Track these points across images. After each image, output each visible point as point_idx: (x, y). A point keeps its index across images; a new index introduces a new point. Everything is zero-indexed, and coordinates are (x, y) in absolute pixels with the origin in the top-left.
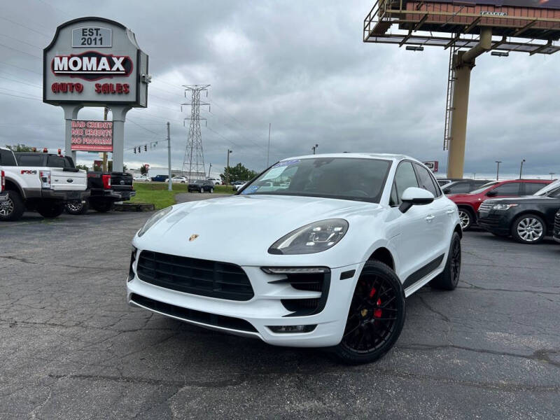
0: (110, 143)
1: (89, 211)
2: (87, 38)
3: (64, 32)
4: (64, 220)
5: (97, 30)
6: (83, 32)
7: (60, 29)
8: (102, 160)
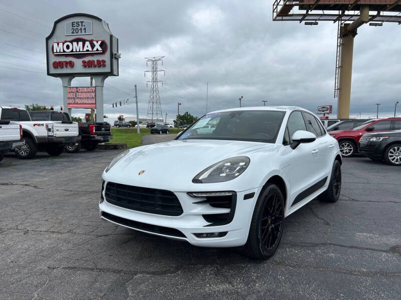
0: (94, 102)
1: (81, 150)
2: (75, 28)
3: (59, 25)
4: (64, 157)
5: (82, 22)
6: (73, 24)
7: (56, 23)
8: (90, 113)
